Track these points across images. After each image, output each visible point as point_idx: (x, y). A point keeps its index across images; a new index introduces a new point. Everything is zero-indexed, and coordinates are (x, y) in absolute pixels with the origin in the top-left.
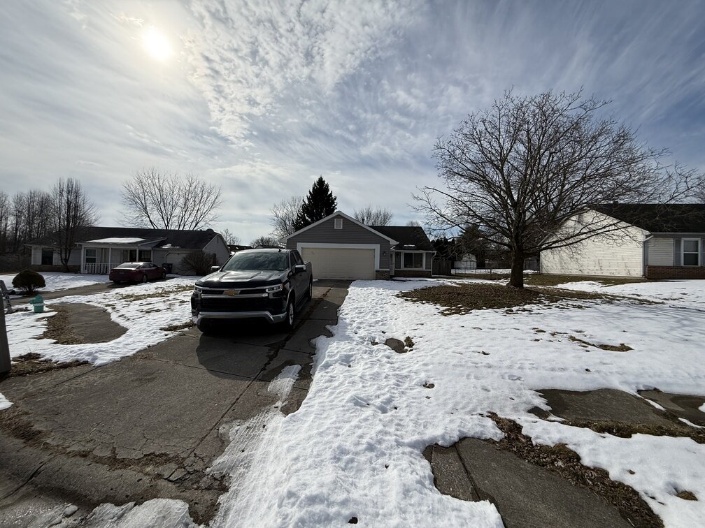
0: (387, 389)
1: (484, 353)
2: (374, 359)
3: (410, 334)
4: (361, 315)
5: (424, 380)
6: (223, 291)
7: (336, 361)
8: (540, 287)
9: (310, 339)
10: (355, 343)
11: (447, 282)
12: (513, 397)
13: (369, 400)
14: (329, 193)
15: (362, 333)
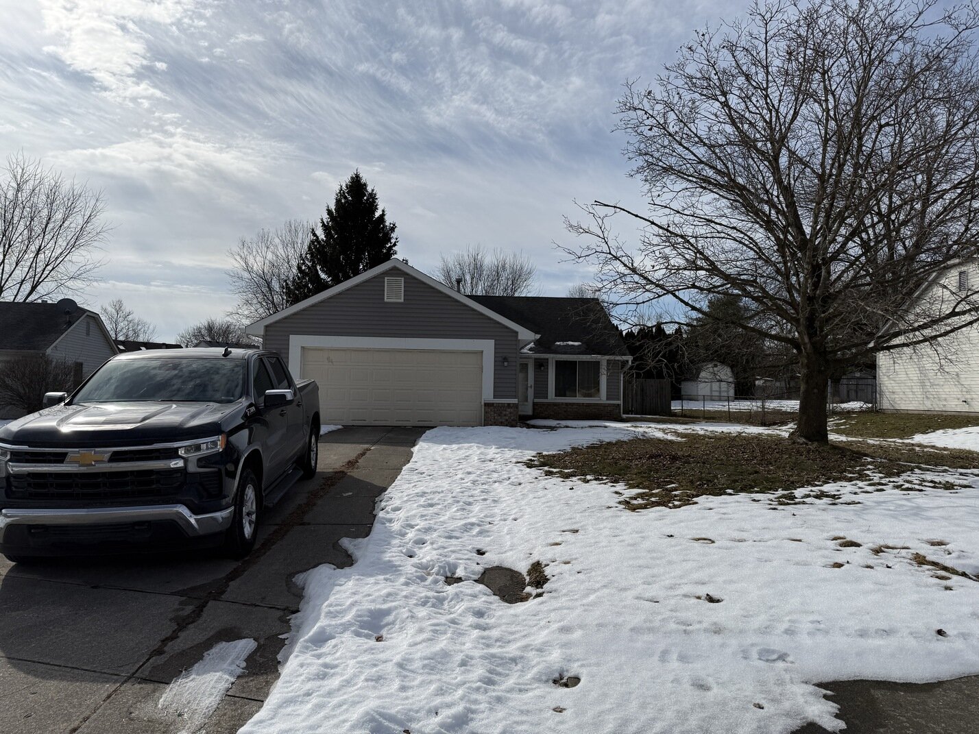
0: (460, 692)
1: (711, 599)
2: (443, 619)
3: (541, 554)
4: (432, 510)
5: (556, 667)
6: (65, 454)
7: (345, 627)
8: (871, 441)
9: (293, 575)
10: (402, 580)
11: (654, 430)
12: (762, 702)
13: (411, 720)
14: (377, 214)
15: (426, 554)
